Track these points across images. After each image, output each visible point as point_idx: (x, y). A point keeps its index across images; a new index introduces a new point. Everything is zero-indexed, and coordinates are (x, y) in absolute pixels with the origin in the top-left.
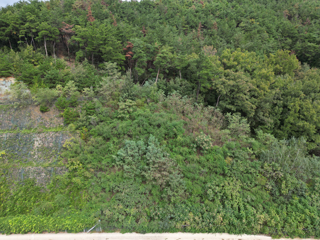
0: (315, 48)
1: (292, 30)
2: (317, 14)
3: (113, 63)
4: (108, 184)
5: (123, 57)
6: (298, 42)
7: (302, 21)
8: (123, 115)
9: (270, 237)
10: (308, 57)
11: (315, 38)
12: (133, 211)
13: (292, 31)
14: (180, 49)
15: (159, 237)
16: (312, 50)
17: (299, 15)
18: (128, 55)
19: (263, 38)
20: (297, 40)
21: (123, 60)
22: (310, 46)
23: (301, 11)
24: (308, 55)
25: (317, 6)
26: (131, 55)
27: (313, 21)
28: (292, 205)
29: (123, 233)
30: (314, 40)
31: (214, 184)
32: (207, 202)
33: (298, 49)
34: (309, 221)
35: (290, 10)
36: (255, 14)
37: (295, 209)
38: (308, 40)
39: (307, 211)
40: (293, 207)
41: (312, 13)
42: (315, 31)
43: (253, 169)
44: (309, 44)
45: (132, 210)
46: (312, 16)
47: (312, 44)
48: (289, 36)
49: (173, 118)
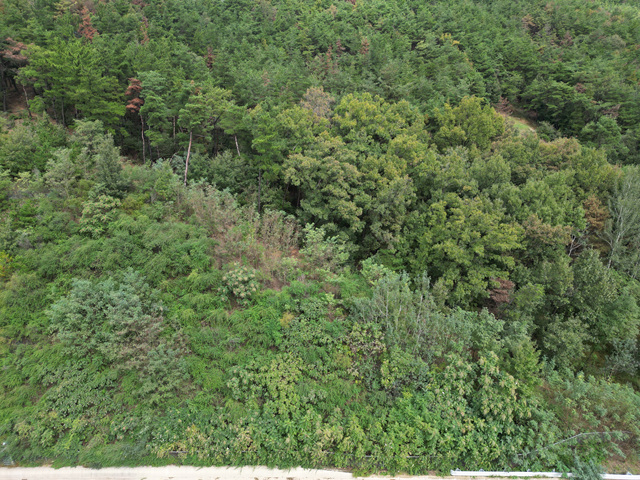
0: (564, 91)
1: (525, 56)
2: (588, 24)
3: (93, 121)
4: (33, 368)
5: (120, 110)
6: (535, 80)
7: (556, 38)
8: (89, 228)
9: (350, 475)
10: (552, 111)
11: (570, 71)
12: (77, 424)
13: (526, 59)
14: (258, 95)
15: (129, 474)
16: (558, 96)
17: (553, 25)
18: (131, 106)
19: (458, 72)
20: (534, 76)
21: (118, 116)
22: (555, 89)
23: (557, 18)
24: (551, 106)
25: (593, 8)
26: (136, 104)
27: (577, 39)
28: (398, 408)
29: (57, 467)
30: (569, 76)
31: (250, 367)
32: (230, 403)
33: (534, 93)
34: (419, 441)
35: (535, 16)
36: (454, 24)
37: (401, 418)
38: (555, 75)
39: (419, 419)
40: (399, 413)
41: (578, 22)
42: (577, 58)
43: (328, 336)
44: (555, 84)
45: (77, 421)
46: (576, 28)
47: (562, 84)
48: (518, 69)
49: (192, 233)
